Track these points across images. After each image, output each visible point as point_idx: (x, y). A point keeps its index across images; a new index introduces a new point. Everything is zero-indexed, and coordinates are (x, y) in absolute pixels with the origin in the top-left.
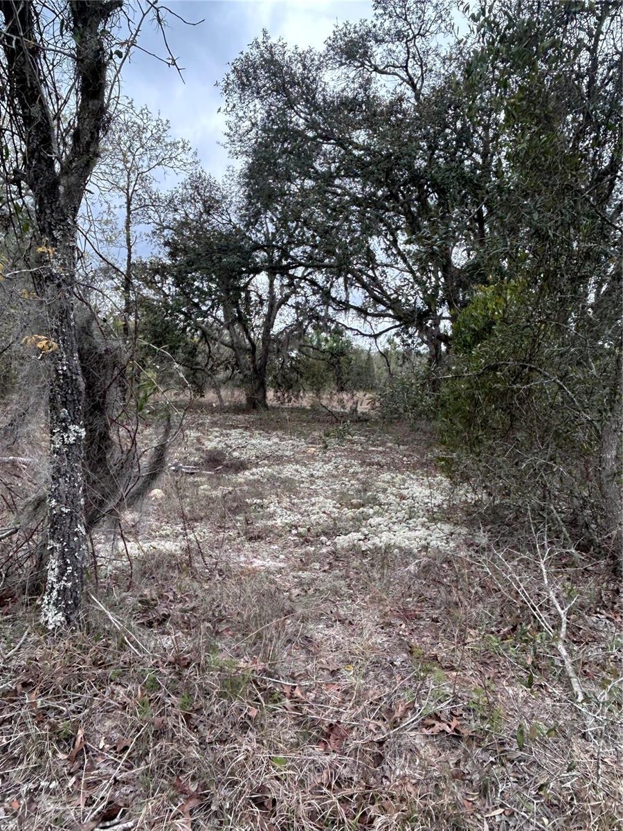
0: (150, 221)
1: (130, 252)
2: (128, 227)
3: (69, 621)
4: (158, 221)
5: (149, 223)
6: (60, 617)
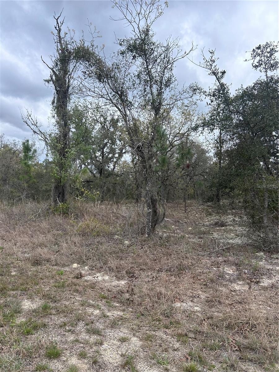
3: (148, 236)
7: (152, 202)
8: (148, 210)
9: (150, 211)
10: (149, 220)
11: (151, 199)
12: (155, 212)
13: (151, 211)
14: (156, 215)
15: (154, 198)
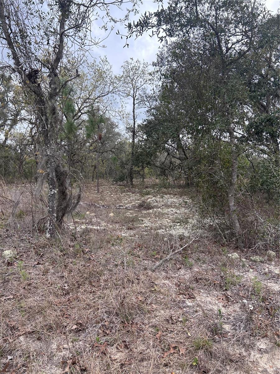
0: (146, 106)
1: (135, 122)
2: (134, 112)
3: (51, 236)
4: (149, 106)
5: (145, 107)
6: (49, 235)
7: (57, 176)
8: (51, 191)
9: (54, 193)
10: (52, 207)
11: (56, 171)
12: (63, 193)
13: (56, 192)
14: (65, 199)
15: (62, 169)
